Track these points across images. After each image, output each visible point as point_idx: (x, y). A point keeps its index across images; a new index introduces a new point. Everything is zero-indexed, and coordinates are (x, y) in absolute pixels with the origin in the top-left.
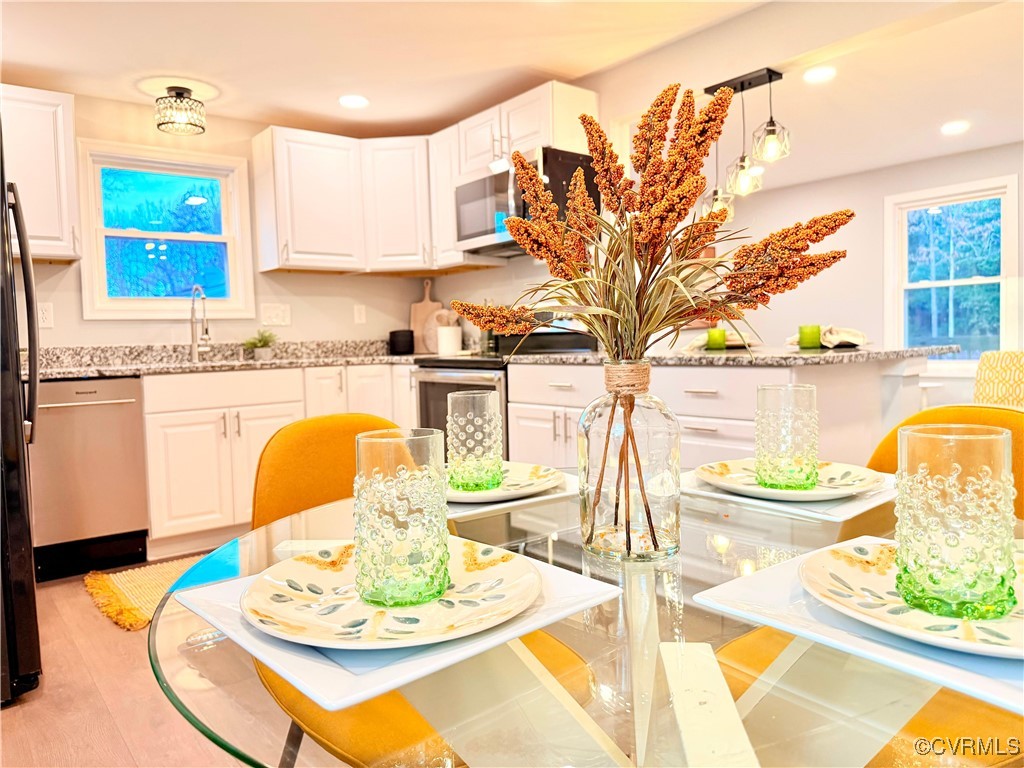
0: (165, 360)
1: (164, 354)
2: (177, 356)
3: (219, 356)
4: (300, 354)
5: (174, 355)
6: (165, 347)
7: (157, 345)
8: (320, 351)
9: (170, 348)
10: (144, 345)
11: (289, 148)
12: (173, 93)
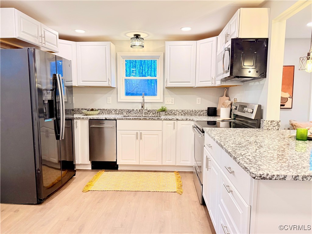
0: (137, 113)
1: (137, 112)
2: (140, 113)
3: (152, 113)
4: (176, 114)
5: (139, 112)
6: (137, 110)
7: (135, 109)
8: (183, 113)
9: (138, 110)
10: (132, 109)
11: (170, 48)
12: (135, 37)
